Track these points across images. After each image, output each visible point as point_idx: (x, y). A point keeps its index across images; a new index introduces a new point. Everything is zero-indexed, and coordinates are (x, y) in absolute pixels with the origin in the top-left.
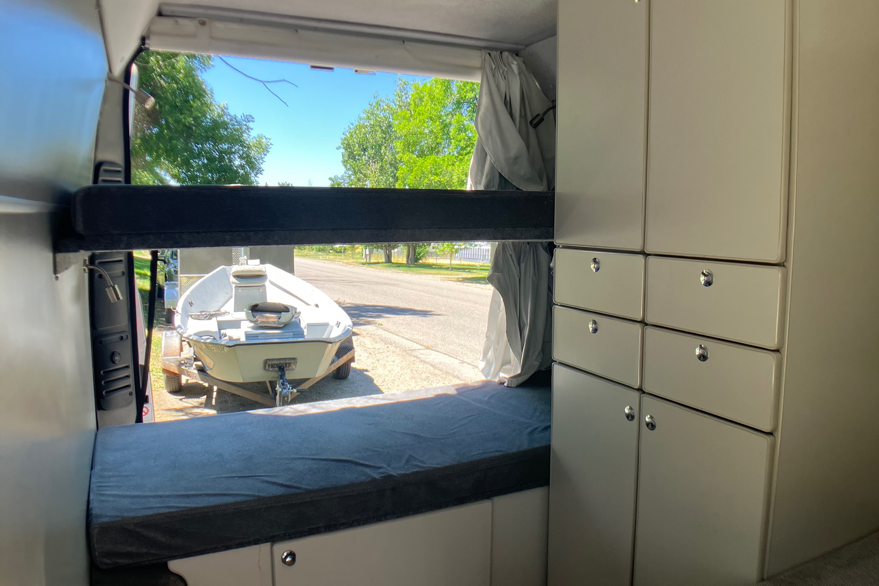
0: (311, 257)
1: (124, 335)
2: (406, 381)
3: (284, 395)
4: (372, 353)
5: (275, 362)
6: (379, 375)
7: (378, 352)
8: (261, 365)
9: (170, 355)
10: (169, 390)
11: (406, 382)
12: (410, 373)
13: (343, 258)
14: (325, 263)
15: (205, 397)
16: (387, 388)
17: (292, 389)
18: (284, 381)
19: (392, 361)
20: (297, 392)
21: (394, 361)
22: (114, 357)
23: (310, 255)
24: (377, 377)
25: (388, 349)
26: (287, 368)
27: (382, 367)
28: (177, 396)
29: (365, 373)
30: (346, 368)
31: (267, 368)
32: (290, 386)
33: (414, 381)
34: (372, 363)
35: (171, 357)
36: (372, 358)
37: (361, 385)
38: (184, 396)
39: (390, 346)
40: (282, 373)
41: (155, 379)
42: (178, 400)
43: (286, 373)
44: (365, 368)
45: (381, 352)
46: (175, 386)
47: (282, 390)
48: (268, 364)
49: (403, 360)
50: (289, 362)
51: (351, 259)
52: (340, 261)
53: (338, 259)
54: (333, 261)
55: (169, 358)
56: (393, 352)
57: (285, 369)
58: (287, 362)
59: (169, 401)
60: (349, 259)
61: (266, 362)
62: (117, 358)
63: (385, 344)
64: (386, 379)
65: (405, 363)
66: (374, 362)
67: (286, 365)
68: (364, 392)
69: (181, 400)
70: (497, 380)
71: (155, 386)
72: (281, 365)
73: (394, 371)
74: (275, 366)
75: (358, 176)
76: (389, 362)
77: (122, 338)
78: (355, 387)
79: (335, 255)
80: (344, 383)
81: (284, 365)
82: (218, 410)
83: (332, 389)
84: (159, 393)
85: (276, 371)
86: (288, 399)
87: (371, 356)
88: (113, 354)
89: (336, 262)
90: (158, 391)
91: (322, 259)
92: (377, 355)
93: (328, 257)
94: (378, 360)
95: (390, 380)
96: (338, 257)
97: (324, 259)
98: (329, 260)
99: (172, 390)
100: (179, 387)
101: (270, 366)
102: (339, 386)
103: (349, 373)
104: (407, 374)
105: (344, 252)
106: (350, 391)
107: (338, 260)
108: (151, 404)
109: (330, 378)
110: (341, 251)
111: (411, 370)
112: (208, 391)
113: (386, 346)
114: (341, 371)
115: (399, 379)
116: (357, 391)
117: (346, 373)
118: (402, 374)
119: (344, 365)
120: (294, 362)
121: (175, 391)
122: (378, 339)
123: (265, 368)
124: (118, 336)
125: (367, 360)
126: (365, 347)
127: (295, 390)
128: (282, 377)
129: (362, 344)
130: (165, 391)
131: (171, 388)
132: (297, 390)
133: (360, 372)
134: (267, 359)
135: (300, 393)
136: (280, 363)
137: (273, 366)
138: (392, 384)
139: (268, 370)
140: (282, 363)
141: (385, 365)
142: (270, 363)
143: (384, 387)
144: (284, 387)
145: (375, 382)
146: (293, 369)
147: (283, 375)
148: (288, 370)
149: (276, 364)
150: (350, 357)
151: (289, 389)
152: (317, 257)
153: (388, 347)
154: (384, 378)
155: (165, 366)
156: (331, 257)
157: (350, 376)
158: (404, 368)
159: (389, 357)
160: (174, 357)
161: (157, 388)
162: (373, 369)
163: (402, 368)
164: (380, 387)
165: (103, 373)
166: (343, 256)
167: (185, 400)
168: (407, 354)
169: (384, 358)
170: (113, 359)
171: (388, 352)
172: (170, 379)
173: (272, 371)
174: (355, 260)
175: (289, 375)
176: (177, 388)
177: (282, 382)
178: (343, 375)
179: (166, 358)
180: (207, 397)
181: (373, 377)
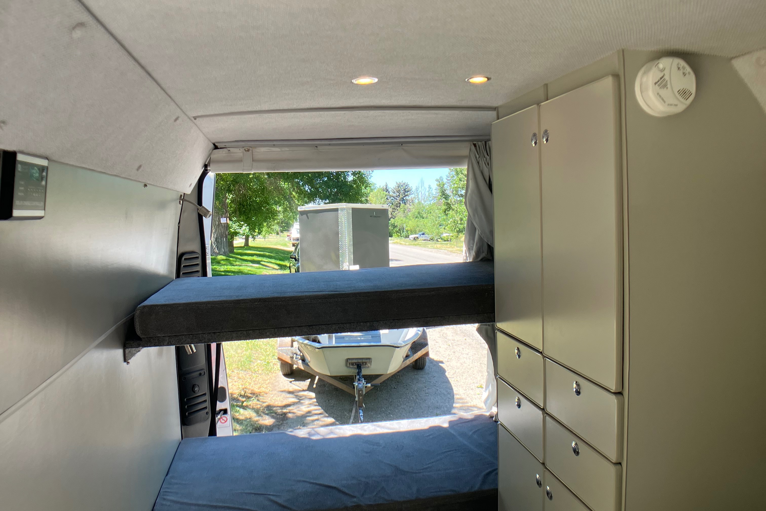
0: (422, 245)
1: (202, 372)
2: (474, 374)
3: (359, 389)
4: (451, 345)
5: (354, 361)
6: (451, 367)
7: (456, 344)
8: (344, 363)
9: (284, 346)
10: (283, 374)
11: (474, 376)
12: (479, 367)
13: (448, 246)
14: (432, 252)
15: (310, 380)
16: (455, 380)
17: (366, 384)
18: (360, 377)
19: (466, 354)
20: (372, 386)
21: (468, 354)
22: (194, 389)
23: (421, 244)
24: (450, 369)
25: (465, 341)
26: (364, 366)
27: (456, 359)
28: (289, 378)
29: (440, 364)
30: (423, 361)
31: (348, 365)
32: (365, 382)
33: (480, 375)
34: (449, 354)
35: (284, 348)
36: (450, 350)
37: (435, 376)
38: (293, 378)
39: (468, 338)
40: (359, 370)
41: (275, 363)
42: (289, 382)
43: (362, 369)
44: (441, 360)
45: (459, 344)
46: (288, 370)
47: (358, 385)
48: (349, 362)
49: (476, 353)
50: (365, 361)
51: (455, 247)
52: (446, 249)
53: (445, 247)
54: (440, 249)
55: (283, 348)
56: (469, 344)
57: (362, 366)
58: (364, 361)
59: (282, 382)
60: (454, 247)
61: (347, 360)
62: (196, 389)
63: (464, 336)
64: (457, 371)
65: (477, 356)
66: (450, 354)
67: (363, 363)
68: (435, 383)
69: (291, 382)
70: (488, 414)
71: (274, 369)
72: (359, 363)
73: (466, 363)
74: (354, 364)
75: (459, 176)
76: (463, 354)
77: (200, 374)
78: (429, 378)
79: (442, 244)
80: (421, 373)
81: (362, 363)
82: (317, 393)
83: (410, 379)
84: (276, 375)
85: (355, 368)
86: (362, 392)
87: (449, 348)
88: (194, 386)
89: (442, 251)
90: (276, 373)
91: (431, 247)
92: (455, 347)
93: (435, 246)
94: (454, 352)
95: (460, 373)
96: (445, 246)
97: (432, 247)
98: (437, 248)
99: (285, 373)
100: (291, 371)
101: (351, 364)
102: (416, 376)
103: (425, 365)
104: (476, 368)
105: (450, 241)
106: (424, 381)
107: (444, 249)
108: (229, 415)
109: (410, 368)
110: (448, 239)
111: (481, 363)
112: (312, 377)
113: (465, 338)
114: (418, 364)
115: (468, 372)
116: (429, 382)
117: (422, 365)
118: (472, 367)
119: (421, 359)
120: (369, 362)
121: (288, 374)
122: (459, 331)
123: (346, 365)
124: (198, 373)
125: (445, 351)
126: (446, 339)
127: (369, 385)
128: (359, 373)
129: (444, 335)
130: (281, 374)
131: (285, 371)
132: (371, 385)
133: (436, 363)
134: (348, 359)
135: (374, 387)
136: (358, 362)
137: (352, 364)
138: (461, 376)
139: (349, 367)
140: (360, 362)
141: (459, 358)
142: (350, 361)
143: (453, 379)
144: (360, 382)
145: (447, 374)
146: (368, 367)
147: (360, 373)
148: (365, 367)
149: (355, 363)
150: (424, 353)
151: (364, 384)
152: (427, 245)
153: (466, 340)
154: (455, 370)
155: (279, 355)
156: (438, 246)
157: (426, 367)
158: (475, 361)
159: (465, 350)
160: (286, 348)
161: (276, 371)
162: (448, 361)
163: (473, 361)
164: (449, 379)
165: (186, 400)
166: (449, 244)
167: (294, 382)
168: (481, 347)
169: (460, 350)
170: (194, 390)
171: (465, 344)
172: (284, 365)
173: (352, 368)
174: (459, 249)
175: (365, 372)
176: (289, 372)
177: (359, 378)
178: (420, 367)
179: (281, 348)
180: (311, 381)
181: (446, 369)
